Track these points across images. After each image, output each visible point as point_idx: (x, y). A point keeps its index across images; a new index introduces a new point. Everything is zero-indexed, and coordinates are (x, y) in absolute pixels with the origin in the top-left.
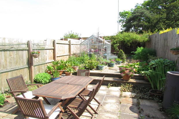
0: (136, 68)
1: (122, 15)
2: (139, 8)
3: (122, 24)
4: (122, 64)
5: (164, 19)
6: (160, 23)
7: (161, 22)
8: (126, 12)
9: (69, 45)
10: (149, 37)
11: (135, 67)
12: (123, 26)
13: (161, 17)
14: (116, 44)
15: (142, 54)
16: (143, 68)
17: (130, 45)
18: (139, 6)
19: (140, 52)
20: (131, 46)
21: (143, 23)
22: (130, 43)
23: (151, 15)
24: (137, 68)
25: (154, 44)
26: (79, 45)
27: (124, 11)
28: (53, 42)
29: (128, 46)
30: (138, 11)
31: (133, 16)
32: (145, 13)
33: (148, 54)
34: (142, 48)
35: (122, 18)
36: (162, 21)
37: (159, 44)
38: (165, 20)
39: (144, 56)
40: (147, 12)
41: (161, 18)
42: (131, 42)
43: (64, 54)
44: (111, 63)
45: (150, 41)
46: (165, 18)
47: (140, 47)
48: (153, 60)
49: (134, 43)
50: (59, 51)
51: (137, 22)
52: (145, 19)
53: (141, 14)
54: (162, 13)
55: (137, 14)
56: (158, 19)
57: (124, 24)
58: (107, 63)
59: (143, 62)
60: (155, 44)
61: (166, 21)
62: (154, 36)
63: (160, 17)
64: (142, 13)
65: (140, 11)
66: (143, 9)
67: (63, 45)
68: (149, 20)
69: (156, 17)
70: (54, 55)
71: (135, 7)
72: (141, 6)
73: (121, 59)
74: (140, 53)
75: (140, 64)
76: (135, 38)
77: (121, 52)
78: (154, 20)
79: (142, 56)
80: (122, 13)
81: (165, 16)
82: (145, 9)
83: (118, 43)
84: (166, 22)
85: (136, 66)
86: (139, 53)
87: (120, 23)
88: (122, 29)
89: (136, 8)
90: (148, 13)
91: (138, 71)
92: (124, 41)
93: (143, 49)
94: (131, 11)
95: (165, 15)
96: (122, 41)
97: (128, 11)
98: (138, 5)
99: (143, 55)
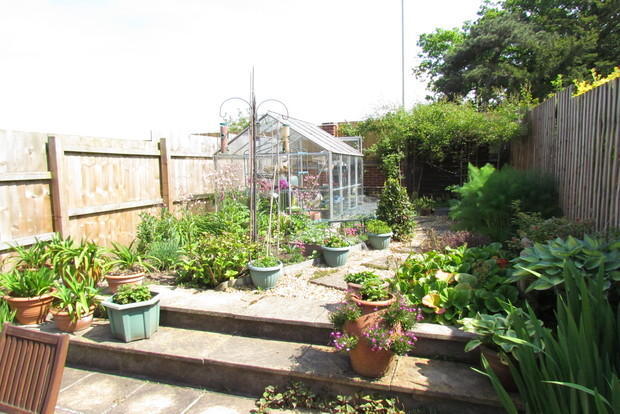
0: (440, 290)
1: (432, 45)
2: (494, 18)
3: (428, 80)
4: (396, 245)
5: (590, 55)
6: (574, 70)
7: (580, 65)
8: (447, 33)
9: (161, 159)
10: (526, 119)
11: (433, 282)
12: (432, 86)
13: (576, 43)
14: (391, 152)
15: (486, 201)
16: (477, 292)
17: (441, 155)
18: (493, 10)
19: (480, 189)
20: (448, 160)
21: (507, 70)
22: (444, 148)
23: (541, 38)
24: (444, 285)
25: (545, 152)
26: (212, 162)
27: (438, 30)
28: (47, 145)
29: (437, 162)
30: (487, 26)
31: (468, 44)
32: (516, 31)
33: (516, 203)
34: (488, 169)
35: (429, 56)
36: (584, 61)
37: (575, 149)
38: (596, 55)
39: (497, 207)
40: (522, 29)
41: (578, 50)
42: (446, 143)
43: (125, 201)
44: (329, 245)
45: (528, 134)
46: (594, 47)
47: (480, 165)
48: (537, 246)
49: (461, 147)
50: (94, 190)
51: (485, 66)
52: (518, 59)
53: (500, 35)
54: (582, 30)
55: (484, 37)
56: (567, 53)
57: (436, 79)
58: (314, 246)
59: (484, 251)
60: (553, 149)
61: (597, 59)
62: (548, 113)
63: (572, 44)
64: (504, 33)
65: (498, 27)
66: (507, 18)
67: (122, 159)
68: (533, 61)
69: (557, 46)
70: (53, 212)
71: (479, 13)
72: (500, 9)
73: (390, 224)
74: (480, 194)
75: (467, 259)
76: (467, 126)
77: (394, 190)
78: (550, 56)
79: (487, 211)
80: (431, 36)
81: (595, 40)
82: (515, 17)
83: (401, 149)
84: (596, 63)
85: (442, 277)
86: (474, 195)
87: (424, 75)
88: (428, 98)
89: (481, 17)
90: (526, 34)
91: (451, 308)
92: (420, 141)
93: (491, 178)
94: (463, 31)
95: (592, 37)
96: (409, 139)
97: (451, 29)
98: (490, 7)
99: (494, 203)
